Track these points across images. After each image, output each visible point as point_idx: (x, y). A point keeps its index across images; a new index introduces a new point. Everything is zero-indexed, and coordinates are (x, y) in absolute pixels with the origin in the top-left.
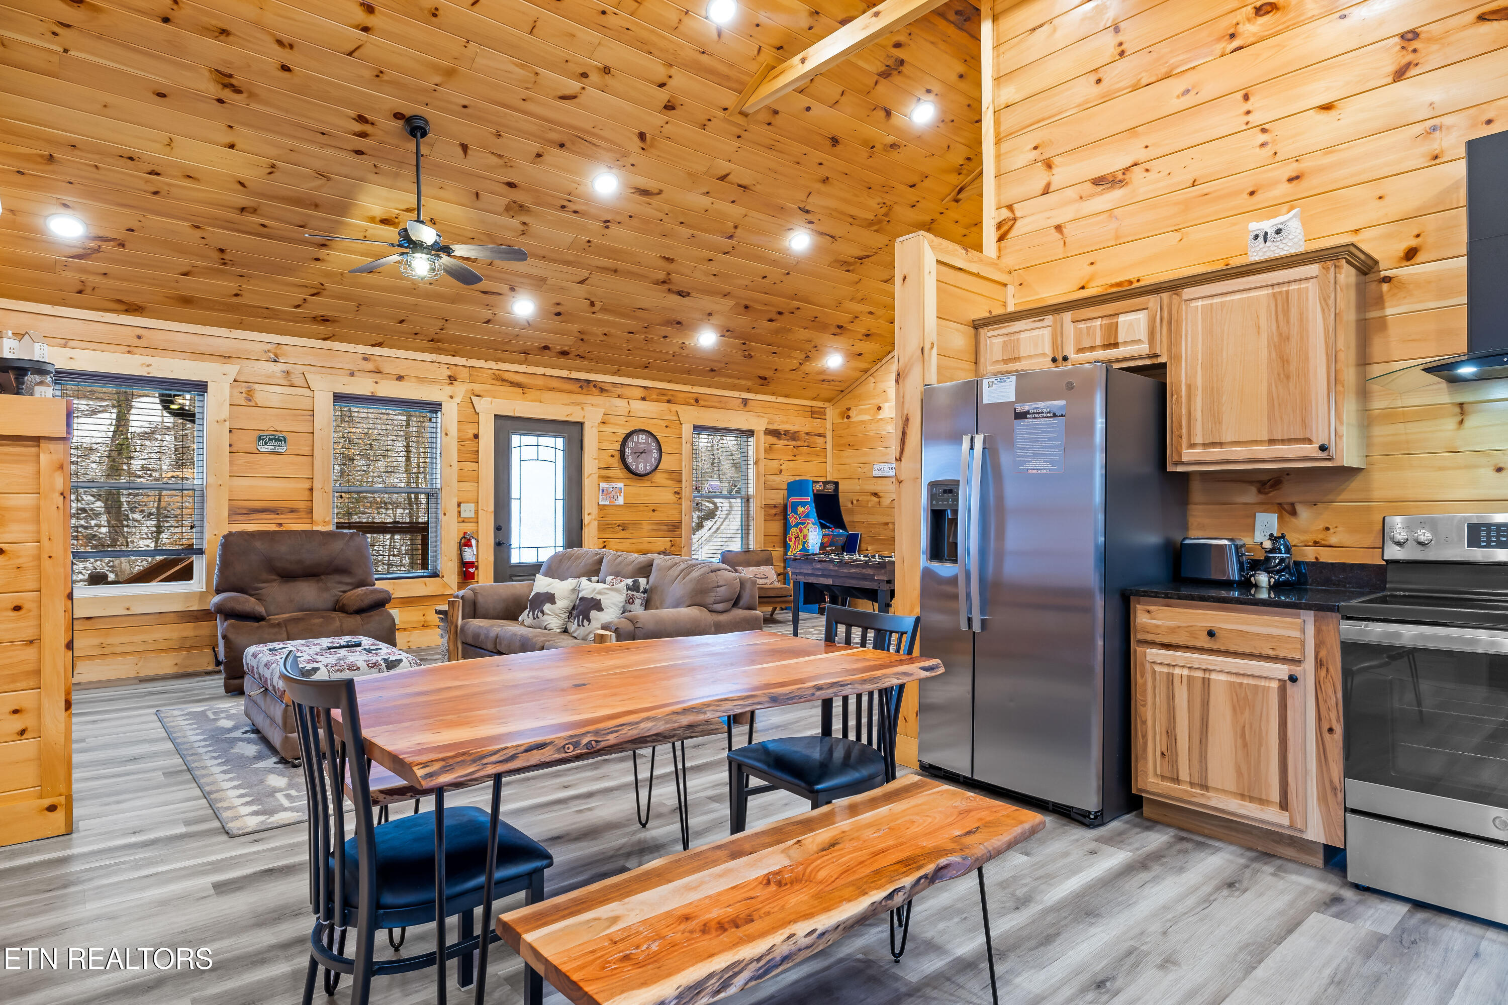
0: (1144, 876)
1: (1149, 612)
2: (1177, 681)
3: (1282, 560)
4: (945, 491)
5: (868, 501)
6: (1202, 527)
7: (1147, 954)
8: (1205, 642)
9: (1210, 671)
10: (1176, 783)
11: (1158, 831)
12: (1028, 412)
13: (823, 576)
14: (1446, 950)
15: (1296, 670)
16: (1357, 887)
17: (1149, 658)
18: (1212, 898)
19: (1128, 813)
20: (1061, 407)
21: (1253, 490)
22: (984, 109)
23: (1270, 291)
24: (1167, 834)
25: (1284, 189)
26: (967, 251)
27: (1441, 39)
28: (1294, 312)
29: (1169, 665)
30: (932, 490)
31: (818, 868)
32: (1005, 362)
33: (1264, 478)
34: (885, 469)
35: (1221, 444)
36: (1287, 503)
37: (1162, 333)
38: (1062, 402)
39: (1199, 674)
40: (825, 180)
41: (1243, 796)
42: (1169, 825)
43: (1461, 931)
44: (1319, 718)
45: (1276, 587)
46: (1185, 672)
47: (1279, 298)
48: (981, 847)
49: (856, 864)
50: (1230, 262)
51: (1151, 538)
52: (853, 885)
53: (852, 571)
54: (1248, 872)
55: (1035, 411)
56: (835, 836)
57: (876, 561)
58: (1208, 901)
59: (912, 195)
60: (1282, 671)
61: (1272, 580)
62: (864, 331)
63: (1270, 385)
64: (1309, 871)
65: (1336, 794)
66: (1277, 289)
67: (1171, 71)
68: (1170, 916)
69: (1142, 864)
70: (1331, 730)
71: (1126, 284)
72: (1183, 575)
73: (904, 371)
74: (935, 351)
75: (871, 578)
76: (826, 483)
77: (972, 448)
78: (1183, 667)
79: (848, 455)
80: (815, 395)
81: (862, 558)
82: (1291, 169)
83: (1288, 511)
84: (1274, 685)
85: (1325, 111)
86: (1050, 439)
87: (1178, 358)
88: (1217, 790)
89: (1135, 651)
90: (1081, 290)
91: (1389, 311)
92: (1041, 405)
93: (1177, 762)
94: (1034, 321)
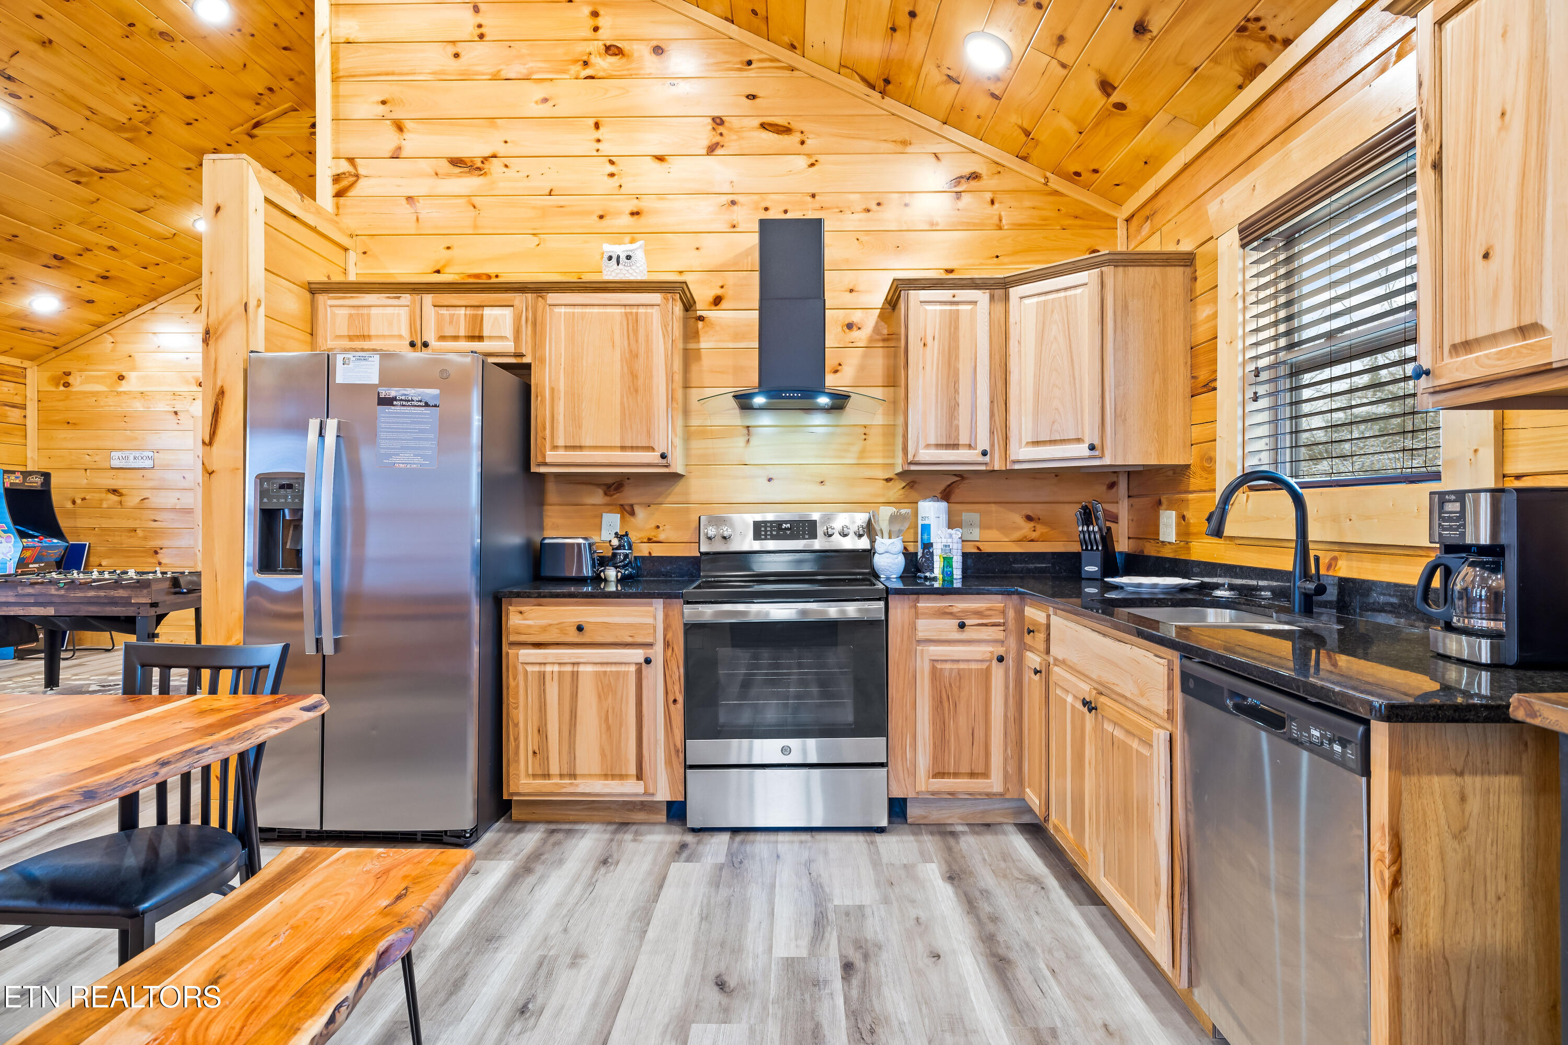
0: (531, 880)
1: (521, 613)
2: (548, 678)
3: (626, 556)
4: (282, 487)
5: (102, 500)
6: (556, 527)
7: (557, 957)
8: (574, 637)
9: (578, 663)
10: (547, 778)
11: (529, 831)
12: (395, 399)
13: (36, 604)
14: (761, 860)
15: (650, 652)
16: (694, 830)
17: (521, 659)
18: (594, 880)
19: (497, 821)
20: (434, 397)
21: (600, 492)
22: (317, 33)
23: (623, 310)
24: (538, 831)
25: (625, 221)
26: (302, 197)
27: (737, 132)
28: (642, 332)
29: (540, 664)
30: (261, 485)
31: (205, 1023)
32: (351, 338)
33: (610, 481)
34: (131, 458)
35: (580, 448)
36: (628, 505)
37: (527, 332)
38: (436, 392)
39: (569, 668)
40: (47, 43)
41: (606, 776)
42: (537, 822)
43: (764, 842)
44: (667, 693)
45: (621, 581)
46: (556, 668)
47: (630, 317)
48: (421, 909)
49: (263, 994)
50: (582, 277)
51: (513, 539)
52: (273, 1026)
53: (91, 594)
54: (614, 844)
55: (403, 398)
56: (213, 967)
57: (131, 579)
58: (591, 884)
59: (189, 110)
60: (638, 655)
61: (619, 574)
62: (100, 271)
63: (622, 397)
64: (658, 828)
65: (678, 756)
66: (628, 310)
67: (532, 73)
68: (565, 912)
69: (525, 869)
70: (675, 701)
71: (484, 277)
72: (543, 574)
73: (216, 330)
74: (262, 310)
75: (126, 602)
76: (27, 474)
77: (321, 435)
78: (554, 663)
79: (64, 436)
80: (7, 348)
81: (107, 576)
82: (633, 205)
83: (628, 511)
84: (633, 669)
85: (659, 162)
86: (421, 431)
87: (542, 361)
88: (583, 776)
89: (508, 654)
90: (436, 274)
91: (703, 345)
92: (411, 392)
93: (548, 758)
94: (388, 297)
